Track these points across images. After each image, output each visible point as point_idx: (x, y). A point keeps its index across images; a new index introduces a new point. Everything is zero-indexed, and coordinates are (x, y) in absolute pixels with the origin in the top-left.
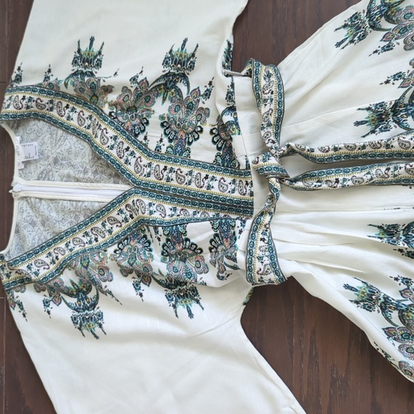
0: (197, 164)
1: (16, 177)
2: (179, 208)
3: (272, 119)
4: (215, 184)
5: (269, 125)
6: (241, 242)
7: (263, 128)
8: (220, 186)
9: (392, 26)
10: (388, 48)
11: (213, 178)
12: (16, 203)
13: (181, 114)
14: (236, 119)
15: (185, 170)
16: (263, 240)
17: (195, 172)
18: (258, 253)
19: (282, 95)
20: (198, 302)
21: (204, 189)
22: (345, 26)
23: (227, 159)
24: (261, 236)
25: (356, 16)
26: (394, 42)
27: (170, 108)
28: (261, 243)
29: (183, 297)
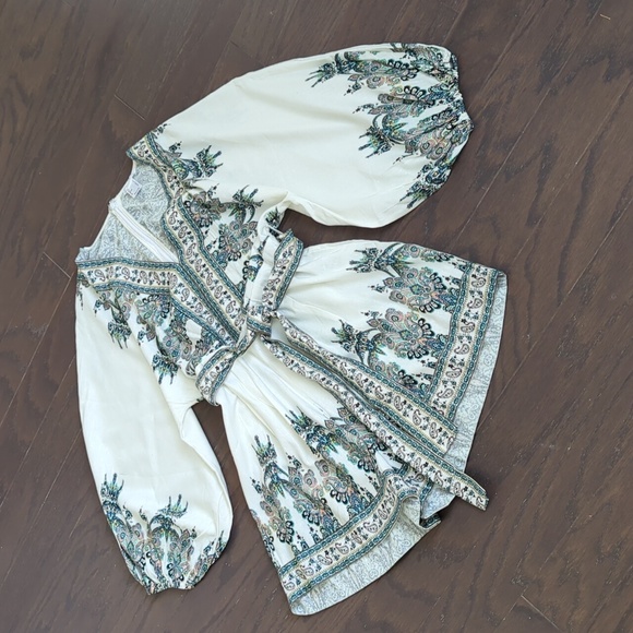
0: (225, 278)
1: (118, 197)
2: (199, 301)
3: (277, 286)
4: (227, 302)
5: (273, 289)
6: (206, 359)
7: (266, 289)
8: (229, 306)
9: (397, 275)
10: (380, 289)
11: (229, 297)
12: (109, 215)
13: (236, 233)
14: (259, 267)
15: (215, 277)
16: (217, 368)
17: (220, 284)
18: (208, 375)
19: (292, 273)
20: (172, 376)
21: (218, 301)
22: (364, 252)
23: (240, 291)
24: (218, 365)
25: (374, 251)
26: (387, 288)
27: (232, 223)
28: (214, 370)
29: (165, 365)
